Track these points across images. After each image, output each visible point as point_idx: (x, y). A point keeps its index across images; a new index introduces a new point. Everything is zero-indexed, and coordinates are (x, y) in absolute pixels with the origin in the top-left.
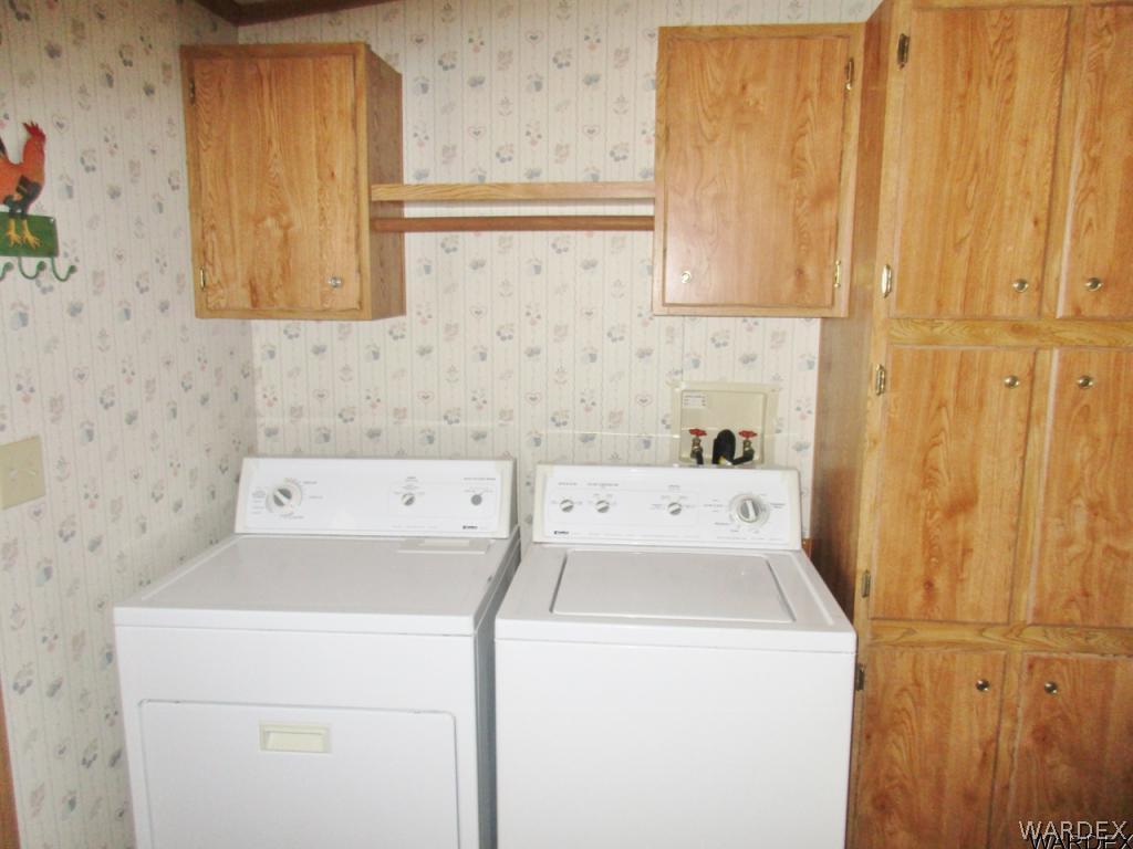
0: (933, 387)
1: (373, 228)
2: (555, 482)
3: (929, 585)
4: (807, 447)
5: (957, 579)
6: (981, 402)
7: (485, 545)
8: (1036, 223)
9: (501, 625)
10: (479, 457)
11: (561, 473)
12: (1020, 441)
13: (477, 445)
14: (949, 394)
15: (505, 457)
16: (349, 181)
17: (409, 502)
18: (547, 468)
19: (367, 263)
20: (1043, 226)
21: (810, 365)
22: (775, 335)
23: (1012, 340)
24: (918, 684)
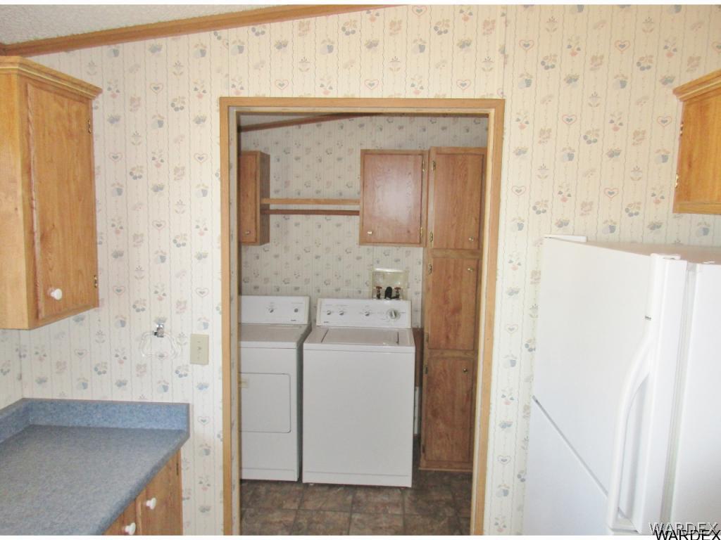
0: (446, 271)
1: (261, 213)
2: (325, 305)
3: (447, 337)
4: (419, 293)
5: (456, 335)
6: (462, 277)
7: (300, 326)
8: (476, 219)
9: (306, 345)
10: (297, 295)
11: (326, 301)
12: (475, 289)
13: (296, 291)
14: (452, 274)
15: (307, 295)
16: (253, 198)
17: (272, 311)
18: (322, 299)
19: (259, 227)
20: (478, 221)
21: (420, 263)
22: (407, 252)
23: (470, 256)
24: (445, 371)
